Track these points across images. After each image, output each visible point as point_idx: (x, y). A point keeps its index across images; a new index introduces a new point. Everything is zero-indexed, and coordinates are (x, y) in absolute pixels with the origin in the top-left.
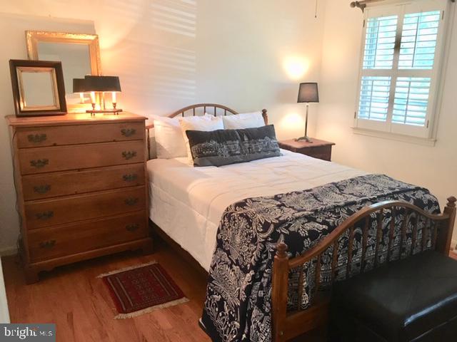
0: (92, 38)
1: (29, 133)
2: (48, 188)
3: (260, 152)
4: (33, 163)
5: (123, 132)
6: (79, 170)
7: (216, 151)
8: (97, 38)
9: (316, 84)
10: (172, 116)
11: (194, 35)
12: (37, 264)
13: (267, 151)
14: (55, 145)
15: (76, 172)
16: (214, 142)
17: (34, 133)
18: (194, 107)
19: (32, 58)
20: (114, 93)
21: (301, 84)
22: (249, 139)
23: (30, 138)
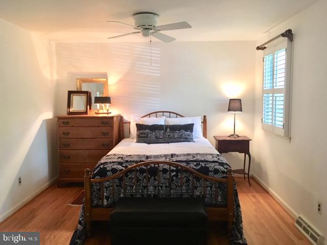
0: (105, 80)
1: (63, 120)
2: (69, 145)
3: (175, 138)
4: (64, 134)
5: (103, 123)
6: (82, 139)
7: (147, 135)
8: (107, 80)
9: (240, 100)
10: (142, 117)
11: (159, 75)
12: (63, 179)
13: (181, 138)
14: (73, 126)
15: (81, 140)
16: (148, 131)
17: (65, 121)
18: (156, 112)
19: (79, 90)
20: (108, 105)
21: (230, 100)
22: (171, 130)
23: (63, 123)
